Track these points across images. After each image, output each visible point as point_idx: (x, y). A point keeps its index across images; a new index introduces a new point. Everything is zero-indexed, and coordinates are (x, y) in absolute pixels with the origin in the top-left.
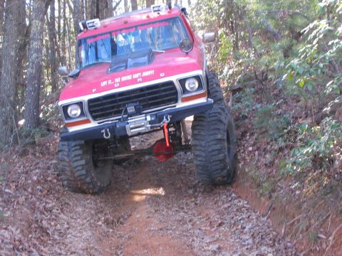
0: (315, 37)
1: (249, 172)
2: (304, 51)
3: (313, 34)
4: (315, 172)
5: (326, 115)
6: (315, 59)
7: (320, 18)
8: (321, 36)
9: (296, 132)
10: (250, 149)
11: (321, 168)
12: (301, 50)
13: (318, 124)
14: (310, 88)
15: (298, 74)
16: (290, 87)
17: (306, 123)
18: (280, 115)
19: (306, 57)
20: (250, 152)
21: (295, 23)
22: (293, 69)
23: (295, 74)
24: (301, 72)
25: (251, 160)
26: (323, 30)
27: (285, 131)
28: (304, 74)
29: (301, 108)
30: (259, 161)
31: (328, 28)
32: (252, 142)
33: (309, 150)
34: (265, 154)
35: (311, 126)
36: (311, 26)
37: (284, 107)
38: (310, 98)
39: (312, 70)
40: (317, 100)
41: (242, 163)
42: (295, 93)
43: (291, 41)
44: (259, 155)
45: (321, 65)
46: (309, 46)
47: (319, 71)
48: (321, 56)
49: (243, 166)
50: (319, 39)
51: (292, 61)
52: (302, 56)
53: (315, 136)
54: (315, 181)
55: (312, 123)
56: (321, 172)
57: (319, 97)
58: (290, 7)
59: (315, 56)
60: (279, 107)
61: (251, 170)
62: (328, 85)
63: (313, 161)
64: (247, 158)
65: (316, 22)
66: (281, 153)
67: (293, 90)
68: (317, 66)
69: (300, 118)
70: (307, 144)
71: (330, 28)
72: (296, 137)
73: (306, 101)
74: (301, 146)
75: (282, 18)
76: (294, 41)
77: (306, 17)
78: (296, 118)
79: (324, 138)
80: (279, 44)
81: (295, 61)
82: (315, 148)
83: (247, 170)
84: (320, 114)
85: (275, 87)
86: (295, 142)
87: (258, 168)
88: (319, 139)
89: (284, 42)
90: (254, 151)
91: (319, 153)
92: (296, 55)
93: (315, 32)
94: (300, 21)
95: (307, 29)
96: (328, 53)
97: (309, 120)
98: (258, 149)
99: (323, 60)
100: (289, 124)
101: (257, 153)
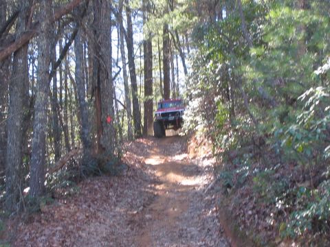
0: (311, 103)
1: (250, 235)
2: (302, 118)
3: (309, 101)
4: (314, 234)
5: (324, 178)
6: (311, 125)
7: (315, 85)
8: (317, 103)
9: (295, 196)
10: (250, 212)
11: (320, 230)
12: (300, 117)
13: (316, 187)
14: (308, 153)
15: (297, 140)
16: (287, 152)
17: (304, 186)
18: (278, 178)
19: (303, 123)
20: (250, 216)
21: (291, 90)
22: (291, 135)
23: (294, 140)
25: (251, 223)
26: (319, 96)
27: (285, 194)
28: (302, 140)
29: (298, 171)
30: (258, 224)
31: (323, 94)
32: (252, 206)
33: (308, 212)
34: (265, 218)
35: (309, 190)
36: (308, 93)
37: (281, 171)
38: (306, 163)
39: (310, 136)
40: (314, 163)
41: (243, 226)
42: (292, 158)
43: (287, 108)
44: (259, 218)
45: (319, 131)
46: (307, 112)
47: (317, 136)
48: (319, 122)
49: (243, 229)
50: (315, 106)
51: (291, 128)
52: (300, 123)
53: (312, 199)
54: (315, 243)
55: (310, 186)
56: (321, 235)
57: (316, 161)
58: (285, 76)
59: (312, 121)
60: (277, 171)
61: (252, 233)
62: (326, 150)
63: (313, 223)
64: (247, 221)
65: (311, 89)
66: (280, 217)
67: (291, 155)
68: (316, 132)
69: (298, 181)
70: (306, 207)
71: (325, 95)
72: (295, 201)
73: (304, 166)
74: (300, 209)
75: (278, 86)
76: (290, 108)
77: (301, 84)
78: (294, 182)
79: (324, 200)
80: (276, 110)
81: (293, 127)
82: (314, 211)
83: (247, 233)
84: (317, 177)
85: (273, 151)
86: (294, 206)
87: (258, 231)
88: (318, 202)
89: (281, 109)
90: (253, 214)
91: (318, 216)
92: (293, 121)
93: (311, 98)
94: (295, 88)
95: (303, 96)
96: (325, 119)
97: (307, 184)
98: (258, 212)
99: (321, 126)
100: (287, 188)
101: (256, 216)
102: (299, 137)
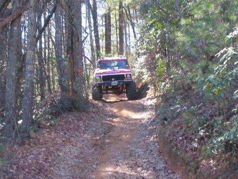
0: (225, 59)
1: (180, 154)
2: (218, 69)
3: (223, 58)
4: (227, 154)
5: (234, 114)
6: (225, 74)
7: (228, 46)
8: (229, 59)
9: (213, 126)
10: (181, 138)
11: (231, 151)
12: (216, 69)
13: (228, 120)
14: (222, 95)
15: (214, 85)
16: (207, 95)
17: (219, 119)
18: (201, 114)
19: (219, 73)
20: (181, 140)
21: (210, 50)
22: (210, 82)
23: (212, 86)
24: (216, 84)
25: (181, 146)
26: (230, 54)
27: (205, 125)
28: (218, 86)
29: (216, 109)
30: (186, 146)
31: (234, 52)
32: (182, 134)
33: (222, 138)
34: (191, 142)
35: (223, 122)
36: (222, 51)
37: (203, 108)
38: (221, 102)
39: (223, 83)
40: (227, 103)
41: (175, 148)
42: (211, 99)
43: (208, 63)
44: (187, 142)
45: (230, 79)
46: (221, 66)
47: (229, 83)
48: (230, 73)
49: (175, 150)
50: (228, 61)
51: (210, 77)
52: (217, 73)
53: (225, 129)
54: (227, 160)
55: (224, 119)
56: (231, 154)
57: (228, 101)
58: (206, 39)
59: (226, 72)
60: (200, 108)
61: (182, 153)
62: (235, 93)
63: (225, 146)
64: (178, 145)
65: (225, 49)
66: (202, 141)
67: (210, 96)
68: (228, 80)
69: (215, 116)
70: (220, 134)
72: (213, 130)
73: (219, 104)
74: (217, 136)
75: (201, 46)
76: (210, 62)
77: (218, 45)
78: (212, 116)
79: (234, 130)
80: (199, 64)
81: (212, 77)
82: (226, 137)
83: (178, 153)
85: (197, 94)
86: (212, 133)
87: (186, 152)
88: (229, 131)
89: (203, 63)
90: (183, 139)
91: (229, 141)
92: (212, 72)
93: (225, 56)
94: (213, 48)
95: (219, 54)
96: (235, 71)
97: (222, 117)
98: (186, 138)
99: (231, 75)
100: (207, 120)
101: (185, 141)
102: (216, 83)
